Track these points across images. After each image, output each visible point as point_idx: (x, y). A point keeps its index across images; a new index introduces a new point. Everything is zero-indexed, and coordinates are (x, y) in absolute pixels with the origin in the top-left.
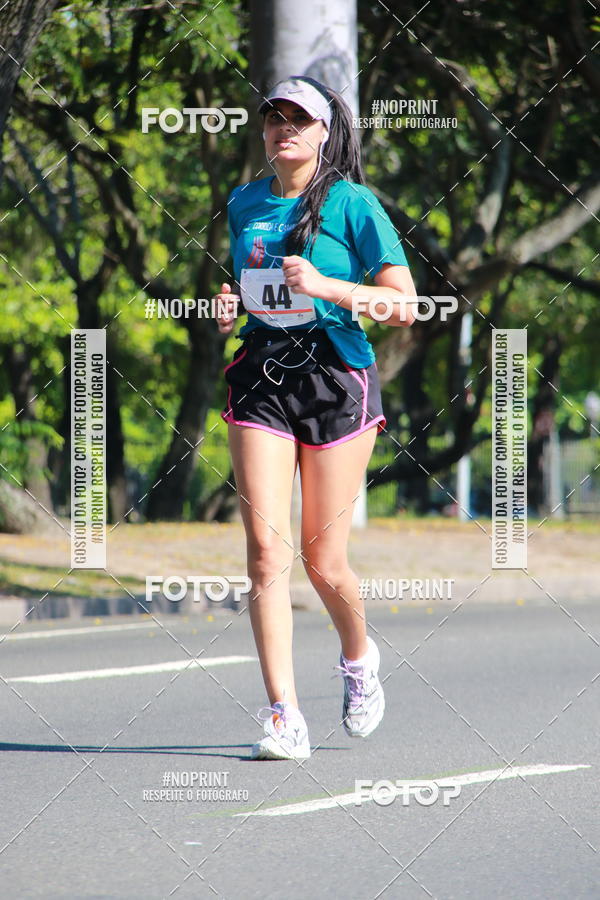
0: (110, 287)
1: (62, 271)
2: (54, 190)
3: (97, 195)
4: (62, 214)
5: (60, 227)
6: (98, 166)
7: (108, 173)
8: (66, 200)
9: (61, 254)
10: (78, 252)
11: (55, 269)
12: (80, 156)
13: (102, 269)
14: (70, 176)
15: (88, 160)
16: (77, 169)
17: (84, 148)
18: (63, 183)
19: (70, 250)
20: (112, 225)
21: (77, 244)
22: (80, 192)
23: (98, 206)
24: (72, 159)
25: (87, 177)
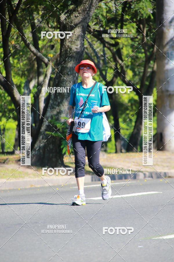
0: (116, 83)
1: (101, 79)
2: (99, 55)
3: (112, 57)
4: (101, 62)
5: (101, 66)
6: (112, 48)
7: (115, 50)
8: (103, 58)
9: (101, 74)
10: (106, 73)
11: (100, 78)
12: (106, 45)
13: (113, 78)
14: (104, 51)
15: (109, 46)
16: (106, 49)
17: (108, 43)
18: (102, 53)
19: (104, 73)
20: (116, 65)
21: (106, 71)
22: (106, 56)
23: (112, 60)
24: (104, 46)
25: (109, 51)
